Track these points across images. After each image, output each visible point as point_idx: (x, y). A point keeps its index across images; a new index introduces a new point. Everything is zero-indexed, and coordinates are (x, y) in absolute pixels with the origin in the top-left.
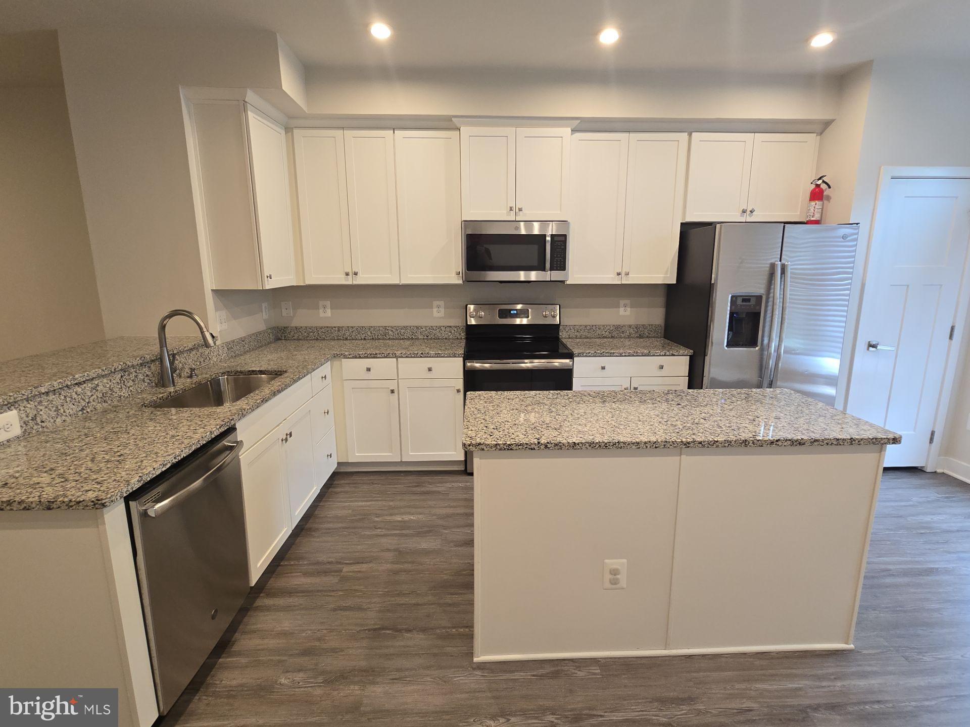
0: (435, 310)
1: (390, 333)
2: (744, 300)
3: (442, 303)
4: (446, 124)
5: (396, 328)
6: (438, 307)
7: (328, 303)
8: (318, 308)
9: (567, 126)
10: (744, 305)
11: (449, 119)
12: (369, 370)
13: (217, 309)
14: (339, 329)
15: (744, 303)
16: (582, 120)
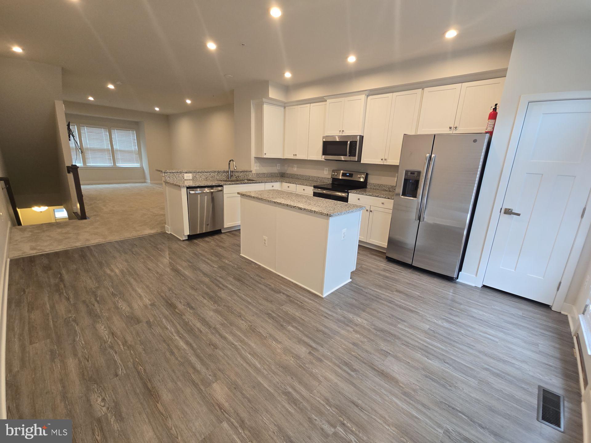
0: (325, 171)
1: (310, 178)
2: (411, 173)
3: (327, 169)
4: (322, 100)
5: (312, 177)
6: (326, 170)
7: (296, 166)
8: (293, 167)
9: (364, 94)
10: (411, 176)
11: (322, 98)
12: (288, 187)
13: (255, 163)
14: (297, 175)
15: (411, 175)
16: (371, 90)
